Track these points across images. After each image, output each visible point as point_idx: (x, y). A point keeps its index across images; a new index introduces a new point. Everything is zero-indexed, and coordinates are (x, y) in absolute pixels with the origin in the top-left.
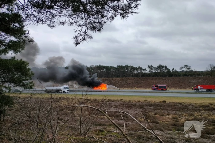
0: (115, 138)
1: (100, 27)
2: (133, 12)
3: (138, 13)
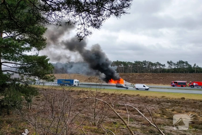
0: (127, 131)
1: (99, 24)
2: (125, 13)
3: (129, 13)
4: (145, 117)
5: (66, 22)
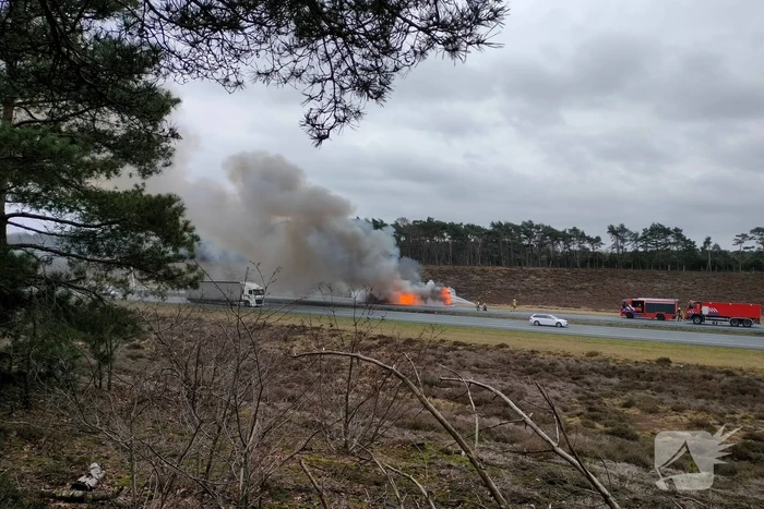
1: (381, 83)
2: (482, 42)
3: (500, 46)
4: (534, 425)
5: (259, 73)
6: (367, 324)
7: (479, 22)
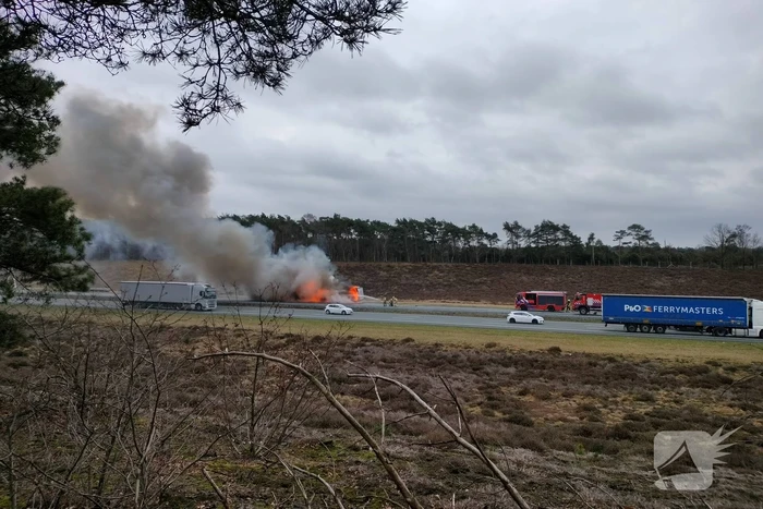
0: (370, 472)
1: (279, 69)
2: (379, 29)
3: (397, 32)
4: (438, 417)
5: (145, 54)
6: (274, 323)
7: (376, 12)
